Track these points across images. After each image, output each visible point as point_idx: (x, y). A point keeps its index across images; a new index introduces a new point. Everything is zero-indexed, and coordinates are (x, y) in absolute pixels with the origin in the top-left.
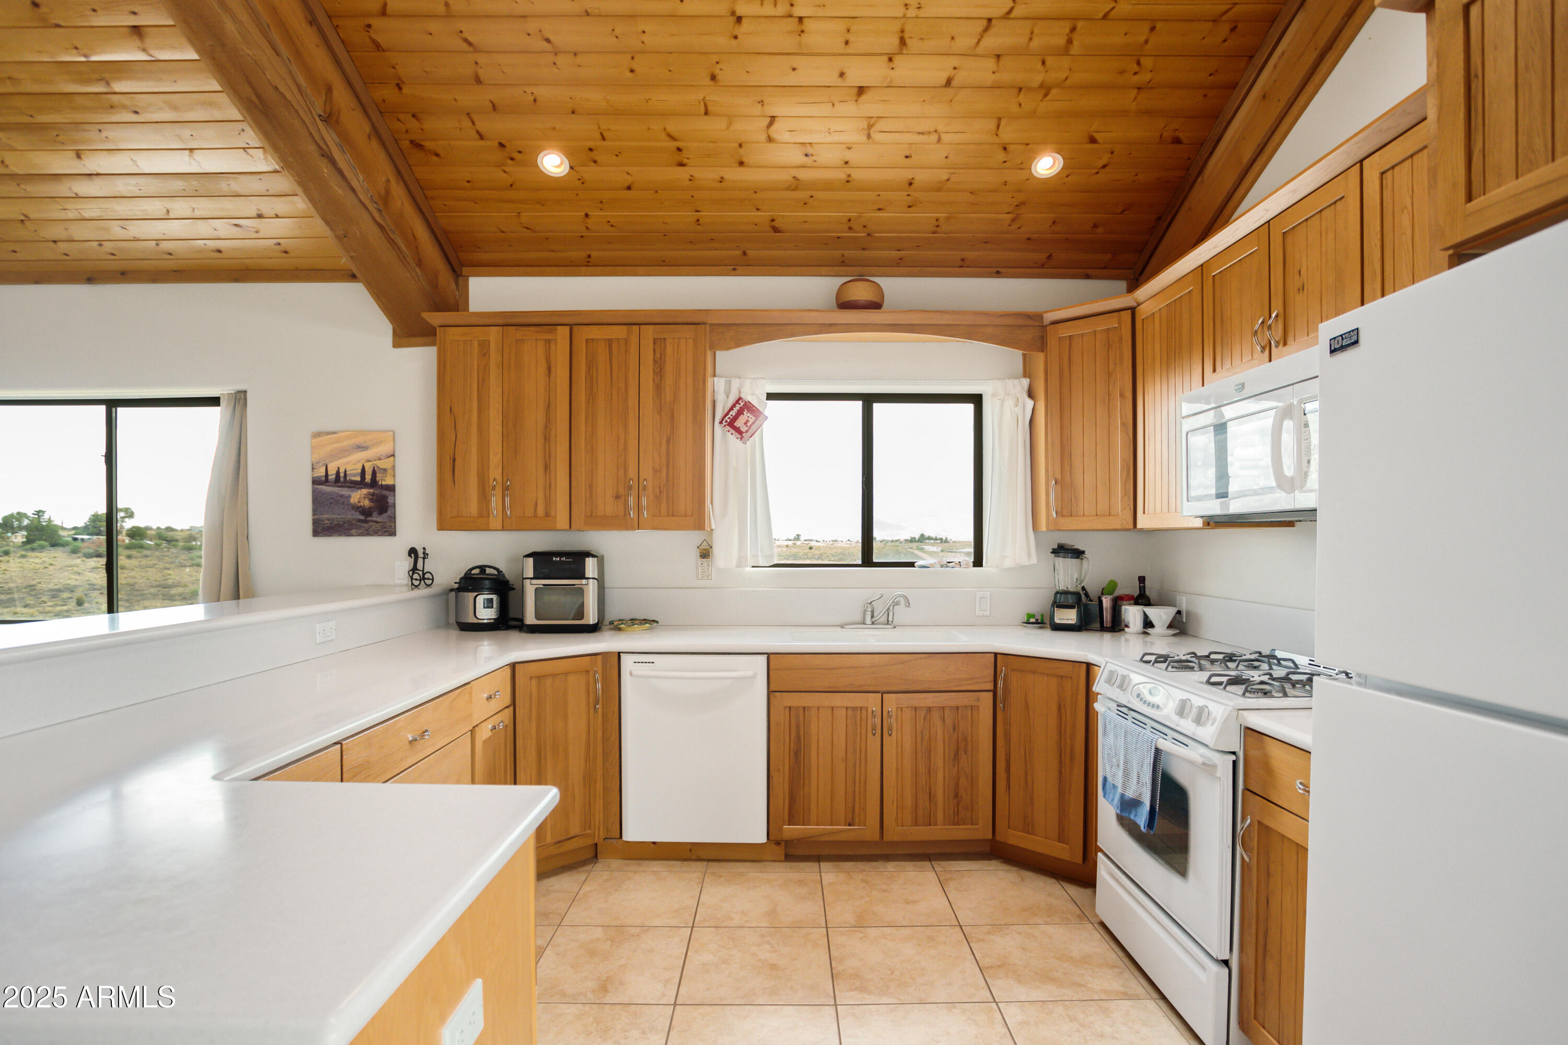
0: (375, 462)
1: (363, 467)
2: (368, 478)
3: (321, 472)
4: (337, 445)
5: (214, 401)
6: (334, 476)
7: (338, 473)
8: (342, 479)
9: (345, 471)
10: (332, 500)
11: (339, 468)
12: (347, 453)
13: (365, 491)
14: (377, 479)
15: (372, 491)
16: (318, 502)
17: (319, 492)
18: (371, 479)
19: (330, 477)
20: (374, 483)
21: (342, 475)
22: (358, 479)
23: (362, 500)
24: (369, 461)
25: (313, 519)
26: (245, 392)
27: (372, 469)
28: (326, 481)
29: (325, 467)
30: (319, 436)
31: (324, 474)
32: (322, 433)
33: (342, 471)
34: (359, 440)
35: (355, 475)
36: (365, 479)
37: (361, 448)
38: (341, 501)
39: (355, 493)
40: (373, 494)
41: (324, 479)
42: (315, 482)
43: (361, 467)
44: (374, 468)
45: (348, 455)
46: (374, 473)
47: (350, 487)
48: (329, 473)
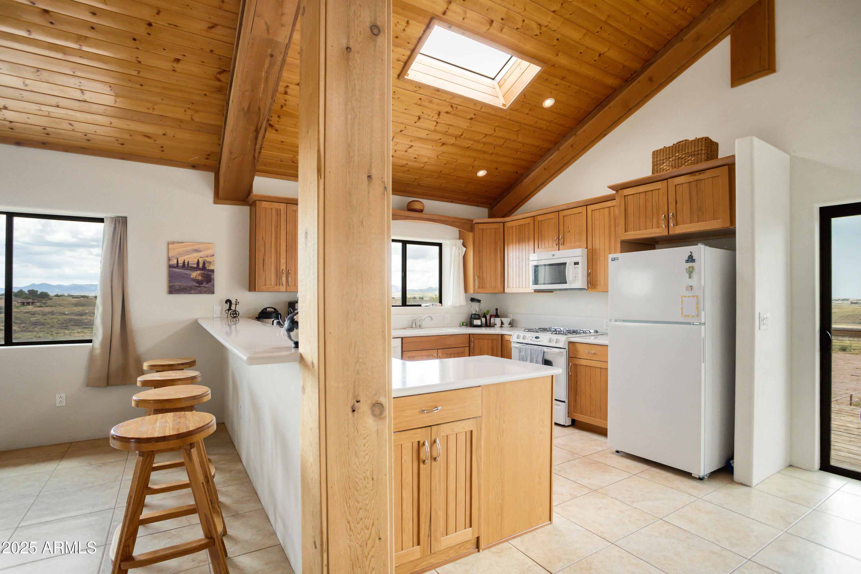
0: (204, 258)
1: (198, 260)
2: (201, 265)
3: (174, 262)
4: (185, 249)
5: (101, 220)
6: (182, 264)
7: (184, 263)
8: (186, 266)
9: (188, 262)
10: (180, 276)
11: (184, 260)
12: (189, 253)
13: (199, 272)
14: (206, 266)
15: (203, 272)
16: (172, 277)
17: (173, 272)
18: (202, 266)
19: (179, 265)
20: (204, 268)
21: (186, 263)
22: (196, 266)
23: (197, 277)
24: (202, 258)
25: (169, 285)
26: (126, 218)
27: (203, 261)
28: (177, 266)
29: (176, 259)
30: (173, 244)
31: (176, 263)
32: (175, 242)
33: (186, 261)
34: (196, 247)
35: (194, 264)
36: (199, 266)
37: (197, 251)
38: (185, 277)
39: (193, 273)
40: (203, 274)
41: (176, 265)
42: (170, 266)
43: (197, 260)
44: (204, 261)
45: (190, 254)
46: (204, 263)
47: (191, 270)
48: (179, 263)
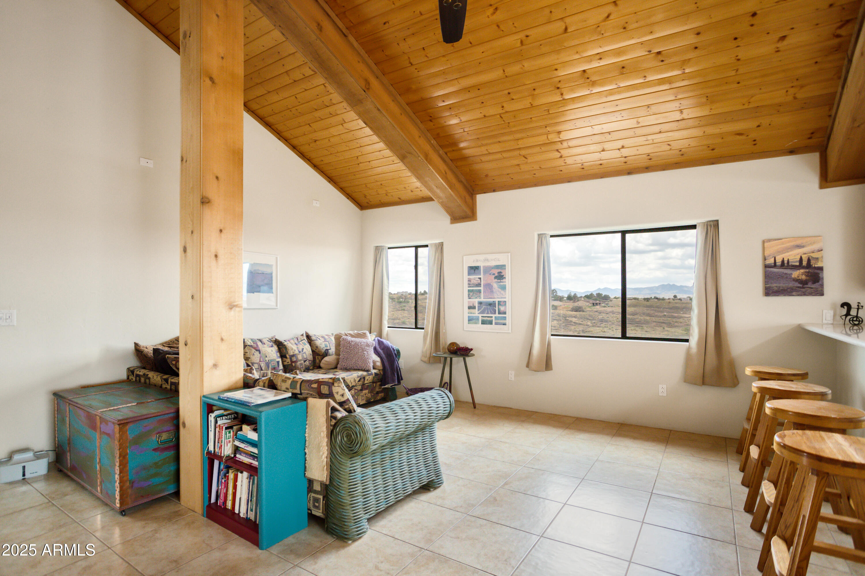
0: (809, 254)
1: (801, 257)
2: (805, 263)
3: (771, 261)
4: (783, 246)
5: (694, 227)
6: (780, 263)
7: (783, 261)
8: (786, 265)
9: (788, 260)
10: (779, 276)
11: (783, 258)
12: (789, 250)
13: (802, 271)
14: (811, 264)
15: (807, 270)
16: (768, 277)
17: (770, 272)
18: (807, 264)
19: (777, 264)
20: (809, 265)
21: (786, 262)
22: (798, 264)
23: (801, 276)
24: (805, 254)
25: (766, 287)
26: (717, 221)
27: (807, 258)
28: (775, 265)
29: (774, 258)
30: (770, 241)
31: (773, 262)
32: (772, 240)
33: (786, 260)
34: (798, 242)
35: (796, 262)
36: (802, 264)
37: (799, 247)
38: (785, 277)
39: (795, 272)
40: (808, 272)
41: (773, 264)
42: (766, 266)
43: (799, 257)
44: (809, 258)
45: (790, 251)
46: (809, 260)
47: (792, 269)
48: (777, 261)
